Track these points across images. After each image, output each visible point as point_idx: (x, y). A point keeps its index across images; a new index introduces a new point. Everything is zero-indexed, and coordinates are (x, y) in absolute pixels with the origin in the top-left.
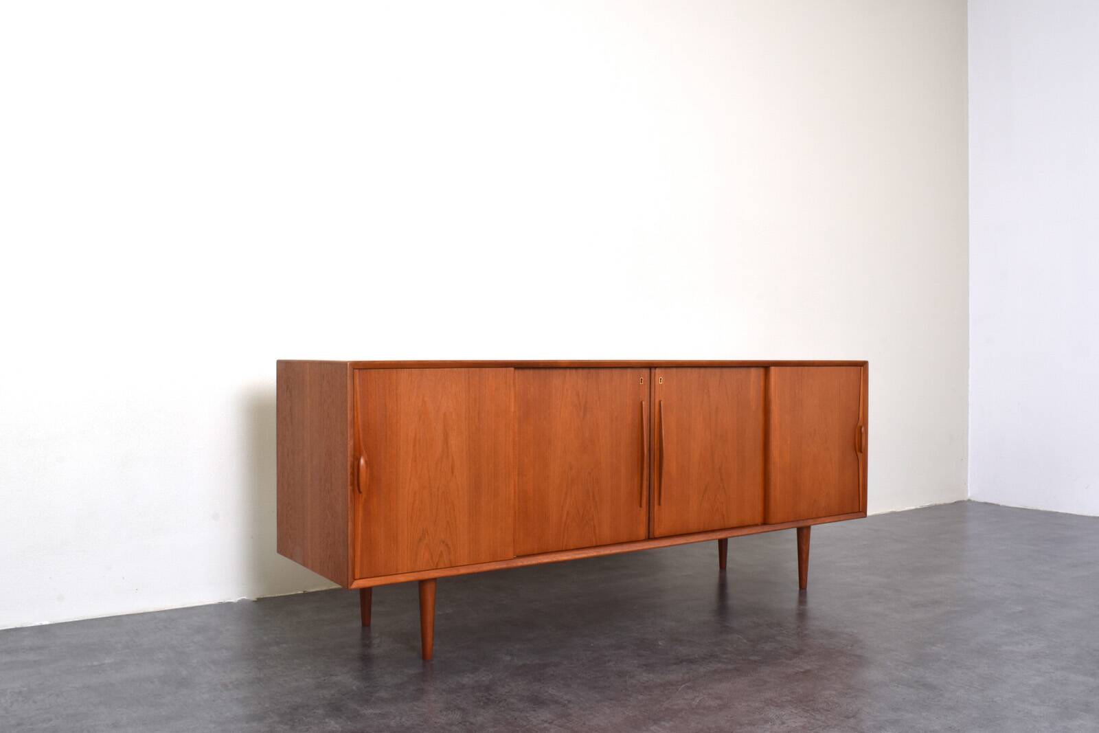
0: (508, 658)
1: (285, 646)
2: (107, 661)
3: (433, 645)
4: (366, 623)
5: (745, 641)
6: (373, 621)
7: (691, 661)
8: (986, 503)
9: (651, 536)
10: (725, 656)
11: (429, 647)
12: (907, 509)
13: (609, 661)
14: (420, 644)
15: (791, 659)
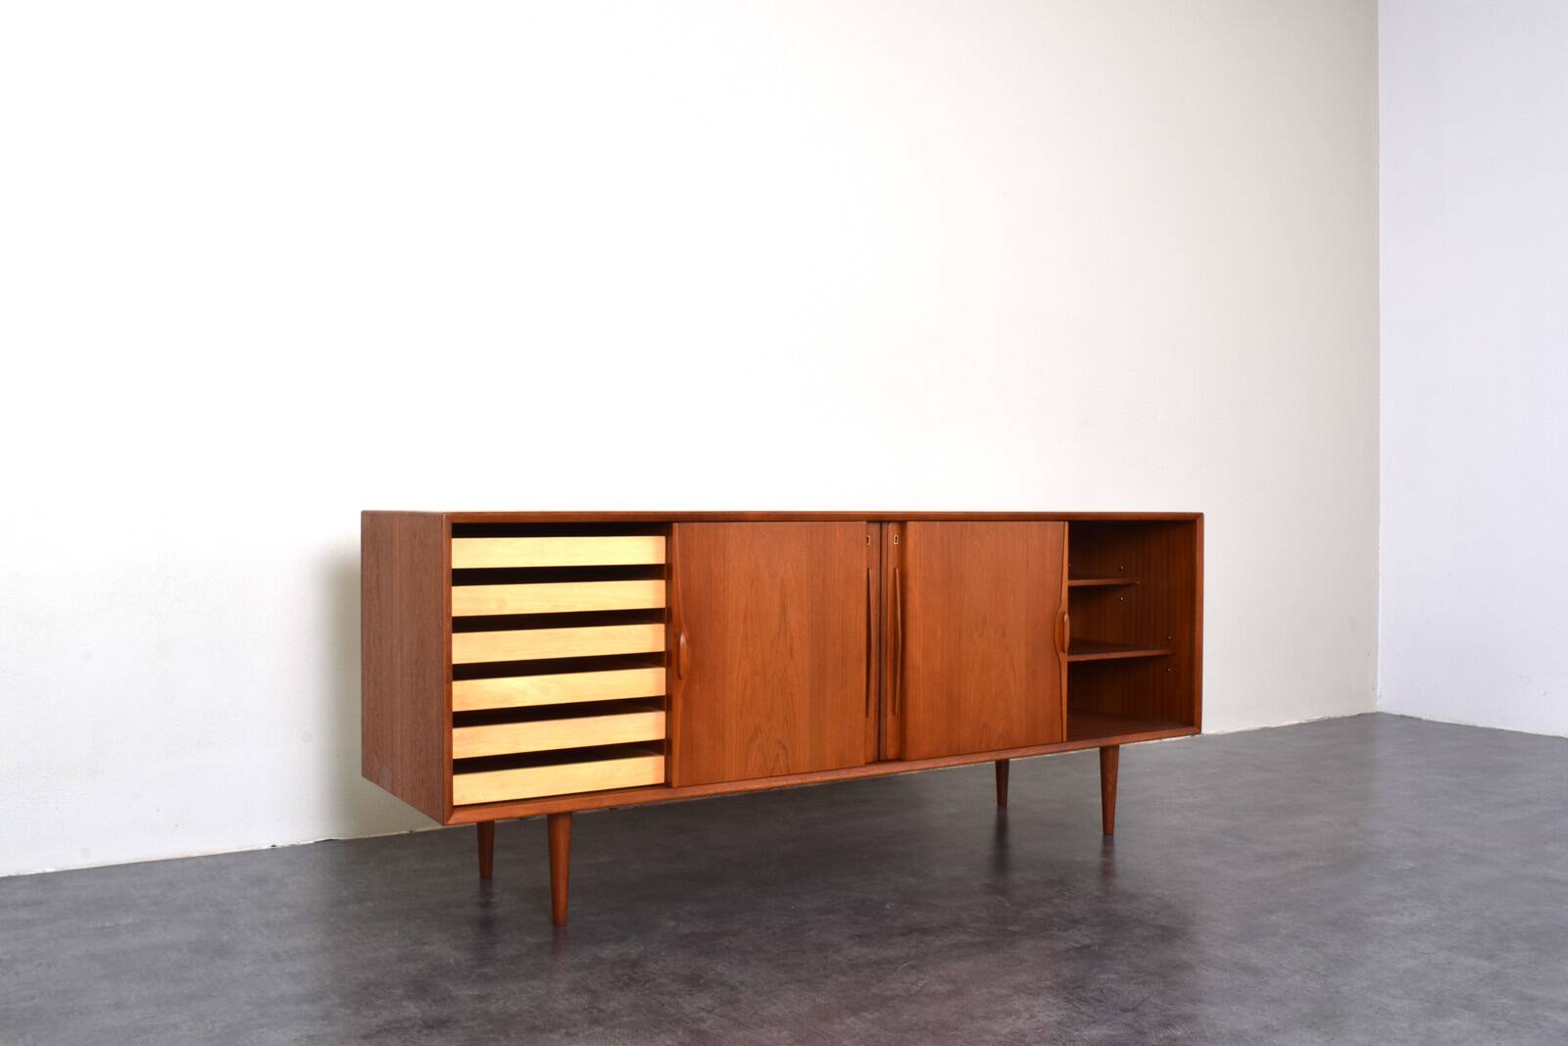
0: (672, 924)
1: (369, 904)
2: (124, 922)
3: (567, 906)
4: (486, 874)
5: (1008, 905)
6: (496, 872)
7: (925, 931)
8: (1402, 717)
9: (882, 758)
10: (973, 925)
11: (561, 908)
12: (1285, 723)
13: (810, 929)
14: (549, 903)
15: (1066, 930)
